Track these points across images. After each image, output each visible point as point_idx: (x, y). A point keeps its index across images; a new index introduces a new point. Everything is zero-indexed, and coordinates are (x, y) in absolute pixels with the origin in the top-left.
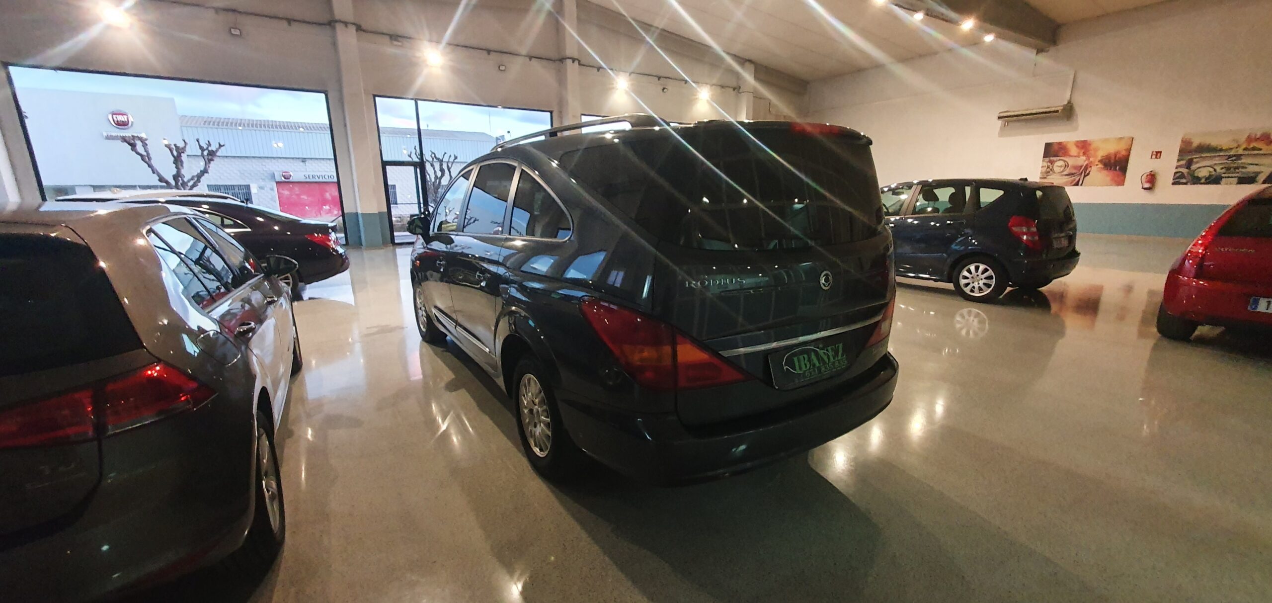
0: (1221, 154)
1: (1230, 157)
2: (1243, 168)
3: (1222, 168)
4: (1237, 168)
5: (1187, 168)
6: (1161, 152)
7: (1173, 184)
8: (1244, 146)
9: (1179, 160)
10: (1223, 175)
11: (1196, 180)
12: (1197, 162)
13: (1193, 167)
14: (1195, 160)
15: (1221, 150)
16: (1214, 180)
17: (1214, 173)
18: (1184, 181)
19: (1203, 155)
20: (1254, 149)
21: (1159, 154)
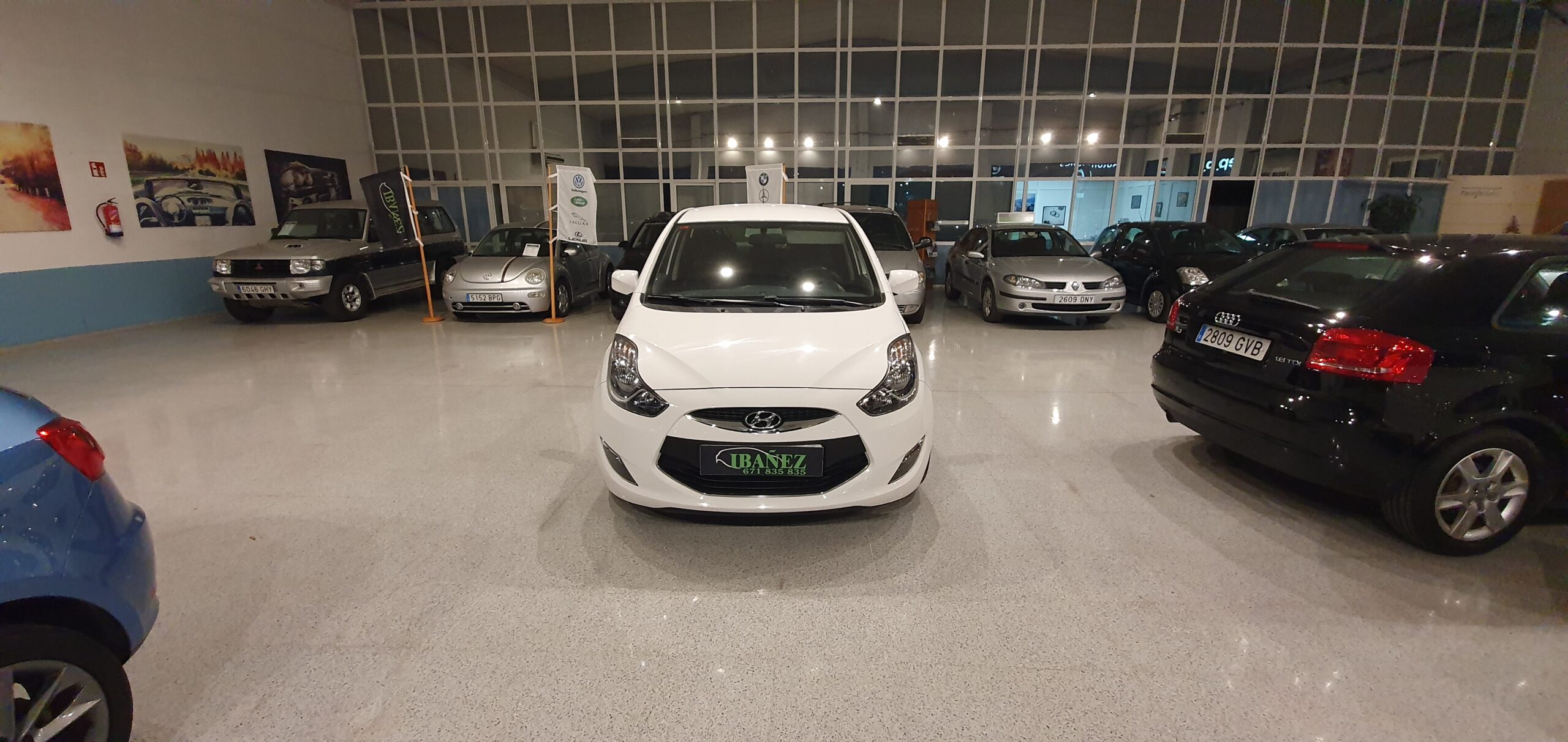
0: (179, 177)
1: (190, 182)
2: (210, 201)
3: (189, 200)
4: (203, 201)
5: (150, 198)
6: (102, 164)
7: (143, 225)
8: (198, 168)
9: (134, 183)
10: (194, 211)
11: (168, 220)
12: (159, 188)
13: (159, 195)
14: (154, 184)
15: (176, 171)
16: (187, 219)
17: (183, 209)
18: (154, 220)
19: (163, 177)
20: (208, 173)
21: (101, 168)
